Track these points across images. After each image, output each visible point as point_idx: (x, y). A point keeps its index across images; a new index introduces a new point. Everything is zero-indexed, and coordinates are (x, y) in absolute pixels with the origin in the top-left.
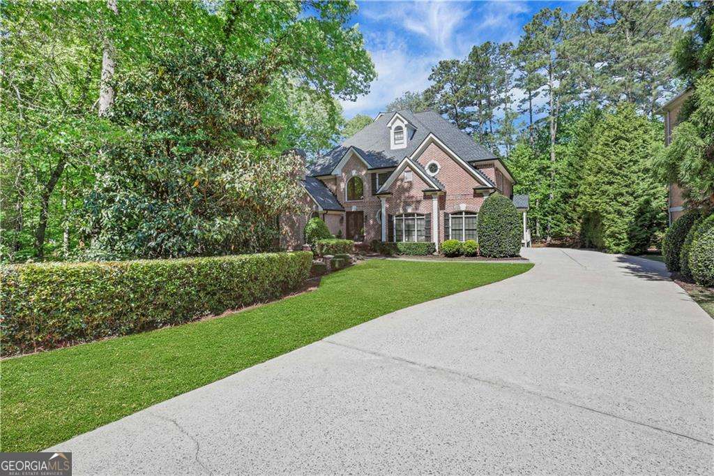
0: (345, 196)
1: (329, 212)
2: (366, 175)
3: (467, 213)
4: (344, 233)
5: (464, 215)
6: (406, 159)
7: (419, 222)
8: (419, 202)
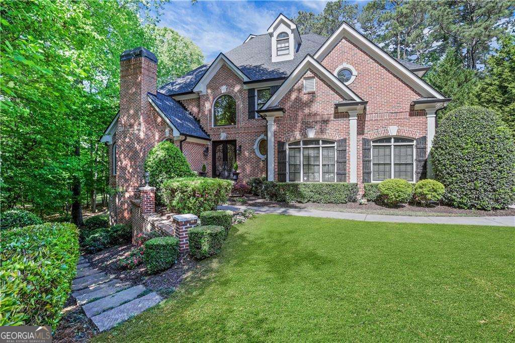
0: (211, 120)
1: (189, 139)
2: (240, 91)
3: (397, 139)
4: (209, 169)
5: (392, 143)
6: (308, 58)
7: (326, 153)
8: (326, 122)
